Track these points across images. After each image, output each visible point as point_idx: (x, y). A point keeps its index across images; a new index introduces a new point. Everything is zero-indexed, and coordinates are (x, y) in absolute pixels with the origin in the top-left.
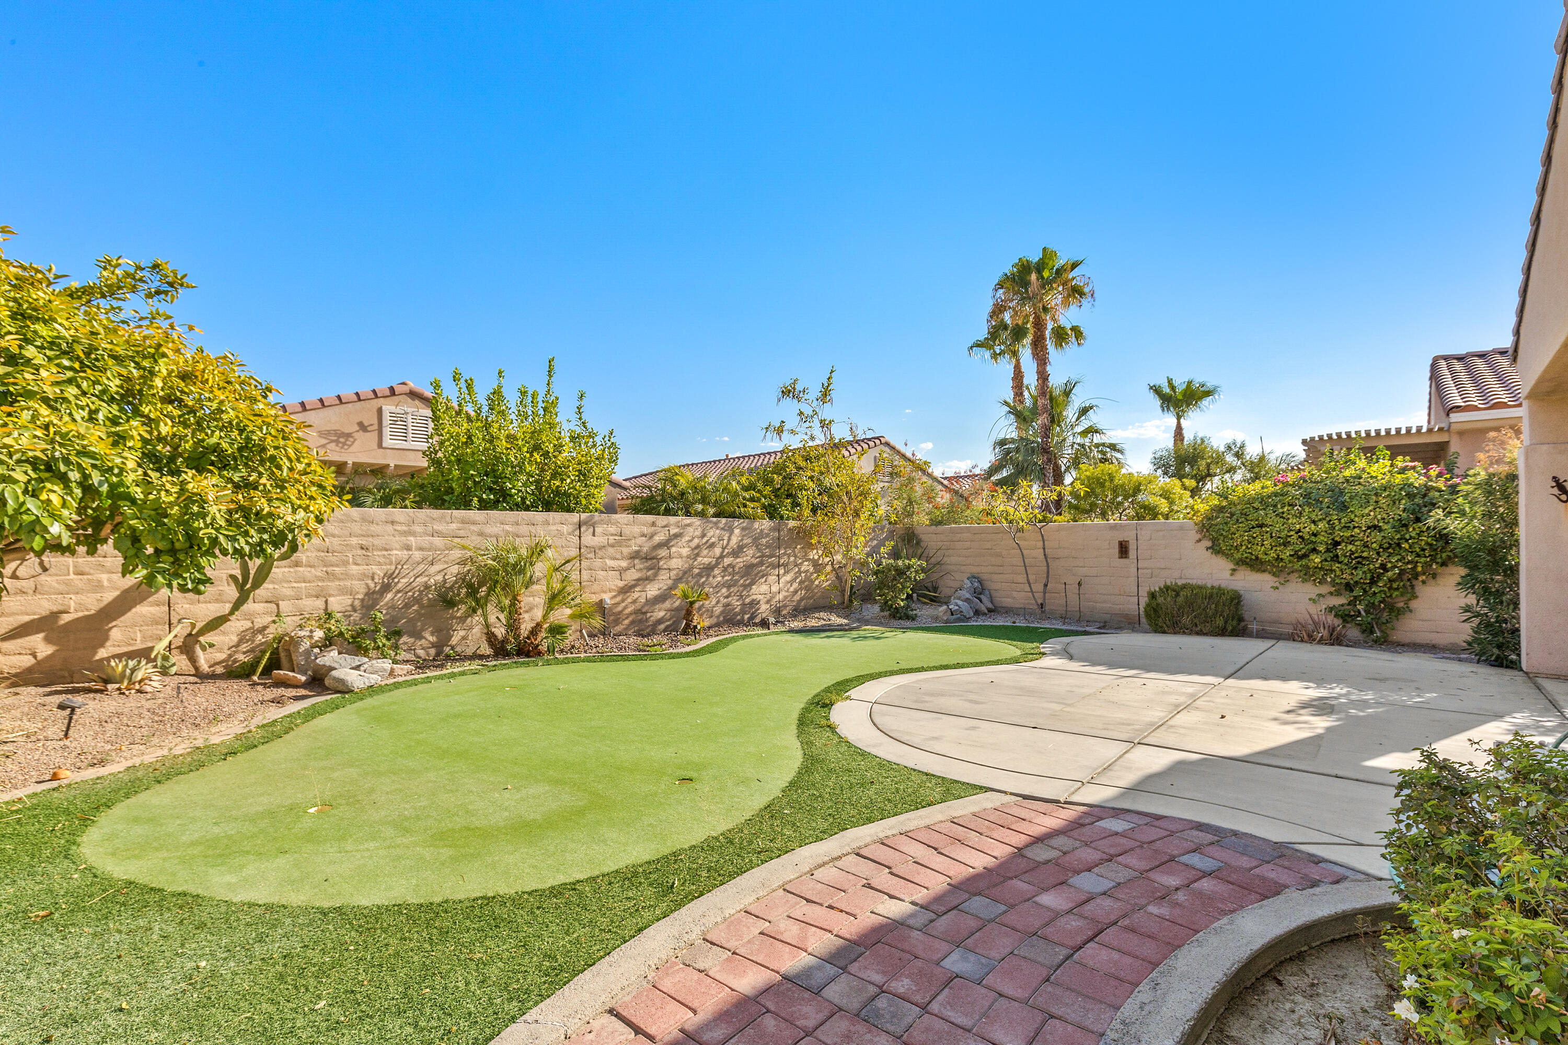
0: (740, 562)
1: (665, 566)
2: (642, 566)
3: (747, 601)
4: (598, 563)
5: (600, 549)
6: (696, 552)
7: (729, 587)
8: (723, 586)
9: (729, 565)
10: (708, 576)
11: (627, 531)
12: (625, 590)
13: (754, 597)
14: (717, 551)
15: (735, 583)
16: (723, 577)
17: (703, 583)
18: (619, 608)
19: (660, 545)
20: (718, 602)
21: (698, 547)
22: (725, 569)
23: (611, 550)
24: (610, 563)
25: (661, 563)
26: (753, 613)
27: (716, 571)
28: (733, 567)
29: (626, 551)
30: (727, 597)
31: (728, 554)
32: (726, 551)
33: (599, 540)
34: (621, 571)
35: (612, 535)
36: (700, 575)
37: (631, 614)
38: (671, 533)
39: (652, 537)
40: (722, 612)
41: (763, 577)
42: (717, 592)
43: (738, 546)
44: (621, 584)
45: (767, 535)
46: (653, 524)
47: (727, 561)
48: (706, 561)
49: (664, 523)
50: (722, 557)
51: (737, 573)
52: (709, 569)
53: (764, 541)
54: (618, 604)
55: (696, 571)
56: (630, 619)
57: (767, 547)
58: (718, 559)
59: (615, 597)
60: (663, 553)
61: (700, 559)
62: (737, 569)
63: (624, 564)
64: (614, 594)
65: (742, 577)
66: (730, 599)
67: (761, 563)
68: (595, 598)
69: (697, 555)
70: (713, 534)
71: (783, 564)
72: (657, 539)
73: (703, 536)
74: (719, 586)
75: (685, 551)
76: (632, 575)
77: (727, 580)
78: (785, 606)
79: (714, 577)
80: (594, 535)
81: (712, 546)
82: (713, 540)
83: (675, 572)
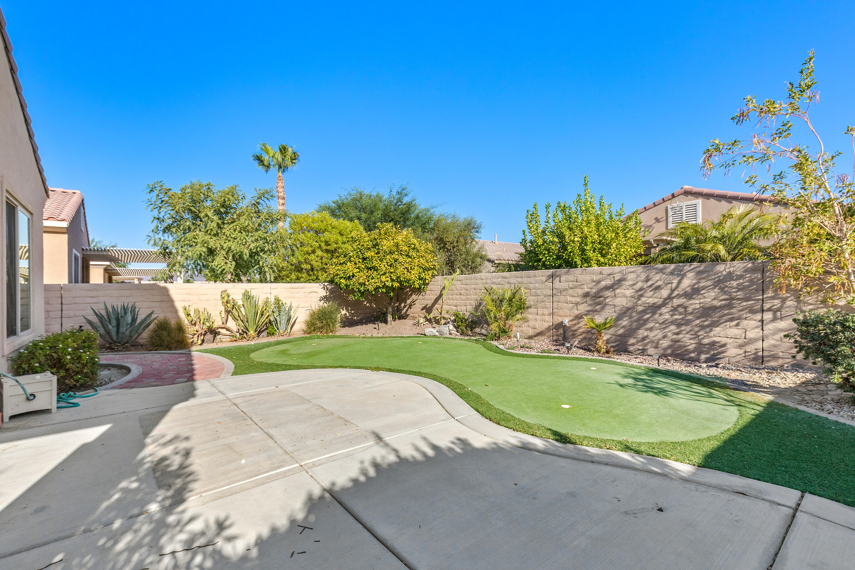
0: (695, 304)
1: (611, 303)
2: (591, 302)
3: (706, 341)
4: (562, 298)
5: (564, 291)
6: (640, 293)
7: (679, 325)
8: (673, 323)
9: (679, 306)
10: (654, 313)
11: (580, 278)
12: (579, 317)
13: (717, 339)
14: (665, 293)
15: (688, 323)
16: (672, 315)
17: (648, 319)
18: (575, 328)
19: (607, 288)
20: (664, 337)
21: (641, 289)
22: (675, 309)
23: (571, 291)
24: (569, 298)
25: (607, 301)
26: (714, 355)
27: (664, 310)
28: (685, 308)
29: (580, 292)
30: (677, 334)
31: (679, 296)
32: (676, 293)
33: (563, 285)
34: (577, 304)
35: (572, 281)
36: (644, 312)
37: (583, 333)
38: (616, 279)
39: (599, 282)
40: (669, 347)
41: (732, 320)
42: (664, 328)
43: (693, 289)
44: (577, 312)
45: (740, 277)
46: (601, 273)
47: (676, 302)
48: (651, 301)
49: (610, 272)
50: (670, 298)
51: (691, 314)
52: (655, 308)
53: (734, 283)
54: (575, 325)
55: (640, 308)
56: (583, 336)
57: (739, 290)
58: (666, 299)
59: (572, 320)
60: (608, 293)
61: (643, 299)
62: (690, 310)
63: (578, 300)
64: (572, 318)
65: (698, 318)
66: (681, 336)
67: (730, 306)
68: (560, 319)
69: (641, 296)
70: (657, 278)
71: (769, 310)
72: (603, 284)
73: (647, 280)
74: (665, 324)
75: (629, 292)
76: (583, 308)
77: (677, 319)
78: (775, 357)
79: (661, 315)
80: (560, 282)
81: (658, 288)
82: (659, 283)
83: (619, 308)
